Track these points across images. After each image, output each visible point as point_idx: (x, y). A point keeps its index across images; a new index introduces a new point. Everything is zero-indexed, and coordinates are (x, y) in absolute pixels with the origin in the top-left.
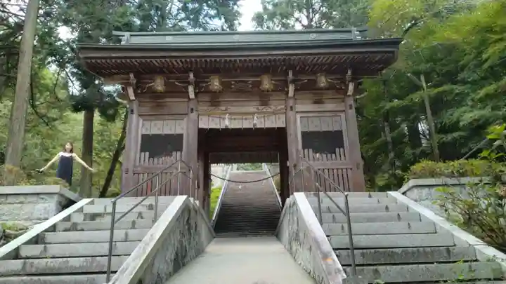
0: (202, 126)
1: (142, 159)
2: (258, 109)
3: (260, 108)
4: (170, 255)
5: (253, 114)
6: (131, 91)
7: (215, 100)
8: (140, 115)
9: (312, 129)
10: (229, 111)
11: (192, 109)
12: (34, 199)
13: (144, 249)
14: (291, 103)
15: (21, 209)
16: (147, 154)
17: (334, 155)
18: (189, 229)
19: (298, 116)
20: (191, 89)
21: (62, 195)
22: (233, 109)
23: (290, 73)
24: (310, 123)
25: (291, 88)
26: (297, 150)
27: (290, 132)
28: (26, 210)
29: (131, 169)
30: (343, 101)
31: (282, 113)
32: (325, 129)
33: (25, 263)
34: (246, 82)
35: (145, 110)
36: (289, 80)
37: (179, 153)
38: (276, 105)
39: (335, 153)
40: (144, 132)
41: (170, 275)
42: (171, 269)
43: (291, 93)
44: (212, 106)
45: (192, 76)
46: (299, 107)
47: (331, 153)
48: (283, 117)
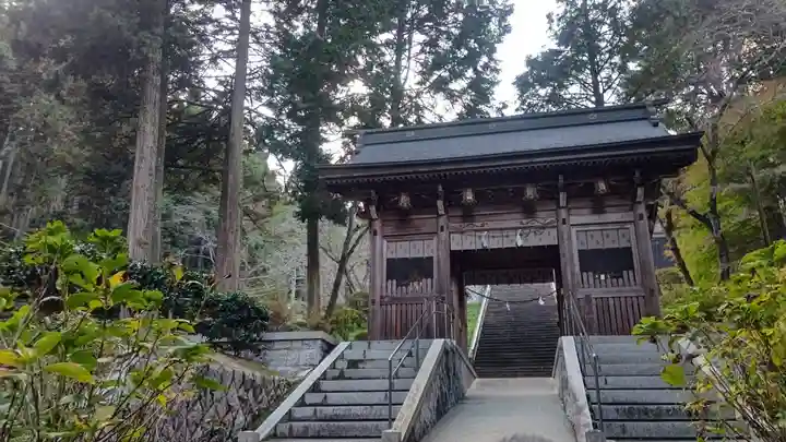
0: (454, 247)
1: (390, 287)
2: (522, 223)
3: (524, 221)
4: (433, 403)
5: (516, 229)
6: (373, 209)
7: (468, 215)
8: (384, 237)
9: (592, 246)
10: (486, 227)
11: (442, 227)
12: (299, 344)
13: (414, 400)
14: (563, 214)
15: (288, 355)
16: (395, 282)
17: (620, 280)
18: (448, 374)
19: (574, 230)
20: (440, 203)
21: (323, 340)
22: (491, 225)
23: (561, 177)
24: (589, 239)
25: (562, 196)
26: (573, 274)
27: (564, 250)
28: (293, 356)
29: (378, 299)
30: (631, 210)
31: (554, 227)
32: (609, 245)
33: (315, 410)
34: (506, 190)
35: (389, 230)
36: (559, 185)
37: (429, 280)
38: (544, 217)
39: (622, 277)
40: (390, 256)
41: (434, 424)
42: (434, 417)
43: (563, 203)
44: (464, 222)
45: (440, 188)
46: (574, 220)
47: (617, 278)
48: (554, 232)
